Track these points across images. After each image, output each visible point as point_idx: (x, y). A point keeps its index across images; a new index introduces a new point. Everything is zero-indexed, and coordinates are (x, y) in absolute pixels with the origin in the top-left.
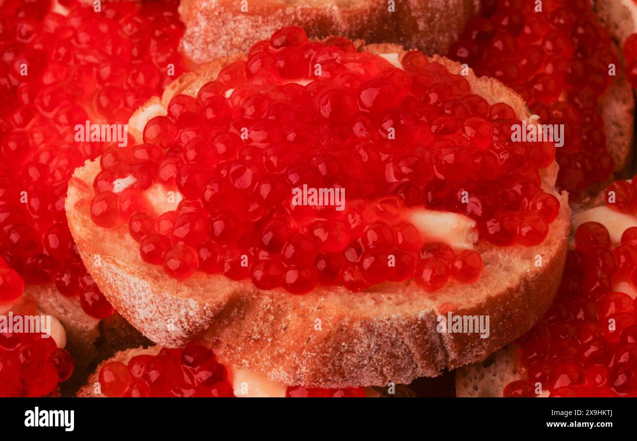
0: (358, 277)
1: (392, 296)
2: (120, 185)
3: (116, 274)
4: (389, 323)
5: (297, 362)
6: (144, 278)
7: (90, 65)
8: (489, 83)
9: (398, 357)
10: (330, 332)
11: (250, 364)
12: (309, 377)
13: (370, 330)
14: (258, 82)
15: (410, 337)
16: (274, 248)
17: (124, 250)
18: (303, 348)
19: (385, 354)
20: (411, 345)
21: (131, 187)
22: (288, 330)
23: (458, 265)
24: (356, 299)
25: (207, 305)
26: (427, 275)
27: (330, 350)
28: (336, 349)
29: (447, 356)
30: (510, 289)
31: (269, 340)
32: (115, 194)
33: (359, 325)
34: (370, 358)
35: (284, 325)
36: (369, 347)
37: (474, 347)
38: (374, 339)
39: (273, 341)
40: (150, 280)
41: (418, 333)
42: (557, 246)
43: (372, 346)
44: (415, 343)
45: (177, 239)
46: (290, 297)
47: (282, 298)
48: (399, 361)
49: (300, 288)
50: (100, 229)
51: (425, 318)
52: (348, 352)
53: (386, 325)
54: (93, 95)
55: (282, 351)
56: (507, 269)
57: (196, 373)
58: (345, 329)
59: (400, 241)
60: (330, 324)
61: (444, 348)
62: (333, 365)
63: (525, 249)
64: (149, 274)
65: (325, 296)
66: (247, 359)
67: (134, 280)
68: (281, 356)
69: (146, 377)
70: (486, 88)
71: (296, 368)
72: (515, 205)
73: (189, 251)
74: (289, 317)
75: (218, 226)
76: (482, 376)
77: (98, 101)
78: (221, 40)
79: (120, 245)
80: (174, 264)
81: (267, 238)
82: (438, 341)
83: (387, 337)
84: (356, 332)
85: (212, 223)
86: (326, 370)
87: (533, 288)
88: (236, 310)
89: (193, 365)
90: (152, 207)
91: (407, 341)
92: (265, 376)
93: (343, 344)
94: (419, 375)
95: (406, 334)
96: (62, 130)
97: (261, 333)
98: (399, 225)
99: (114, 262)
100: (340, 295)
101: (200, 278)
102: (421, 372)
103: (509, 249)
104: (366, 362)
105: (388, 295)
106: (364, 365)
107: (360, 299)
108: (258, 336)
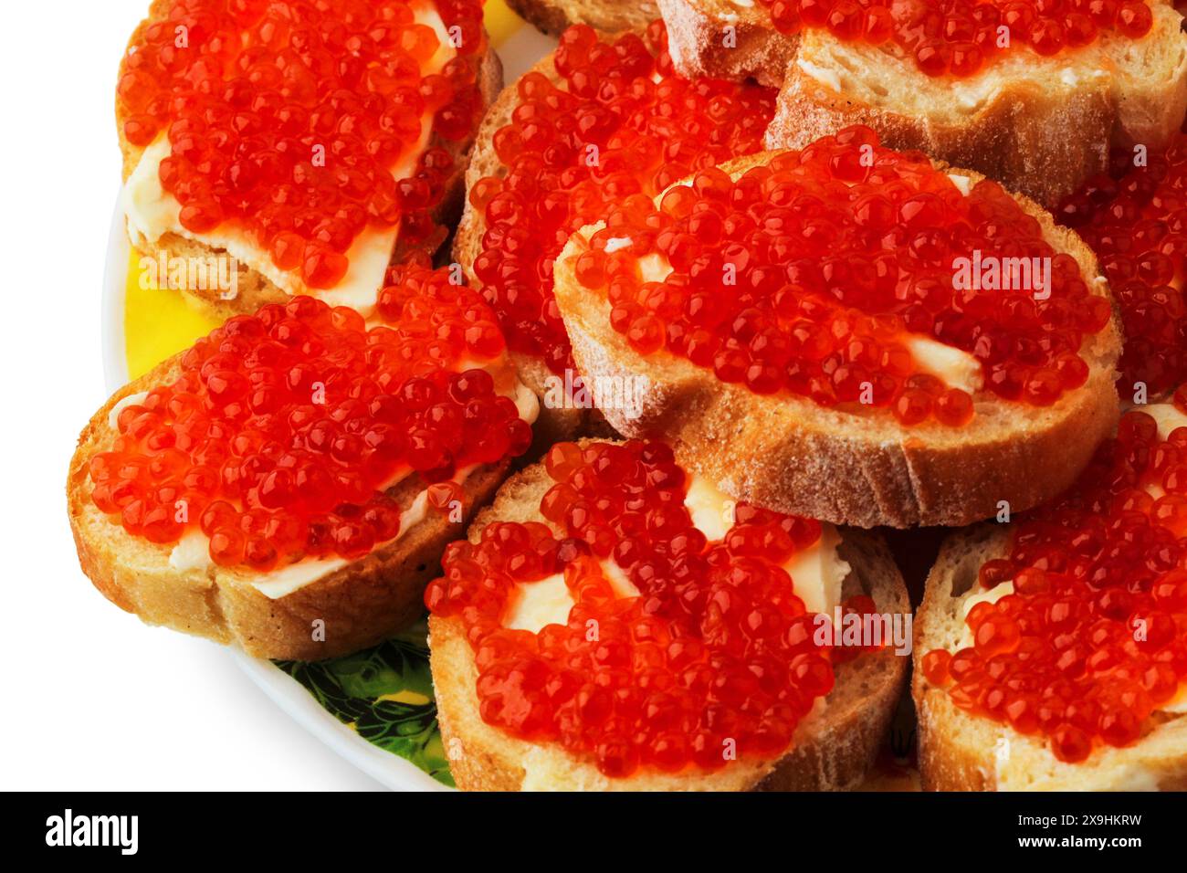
0: (828, 388)
1: (861, 420)
2: (614, 245)
3: (580, 337)
4: (845, 445)
5: (746, 472)
6: (604, 344)
7: (662, 138)
8: (1065, 233)
9: (854, 491)
10: (781, 441)
11: (703, 469)
12: (756, 492)
13: (823, 448)
14: (800, 171)
15: (870, 468)
16: (745, 336)
17: (598, 313)
18: (752, 456)
19: (839, 482)
20: (870, 479)
21: (624, 250)
22: (743, 434)
23: (942, 401)
24: (821, 413)
25: (659, 384)
26: (903, 404)
27: (779, 462)
28: (786, 463)
29: (916, 506)
30: (995, 443)
31: (723, 442)
32: (605, 254)
33: (811, 439)
34: (824, 484)
35: (740, 427)
36: (821, 468)
37: (949, 503)
38: (827, 461)
39: (726, 444)
40: (610, 347)
41: (879, 466)
42: (1068, 413)
43: (824, 468)
44: (874, 475)
45: (650, 309)
46: (750, 396)
47: (743, 396)
48: (856, 496)
49: (763, 387)
50: (582, 289)
51: (889, 450)
52: (798, 469)
53: (842, 446)
54: (655, 173)
55: (734, 457)
56: (1002, 423)
57: (650, 470)
58: (797, 441)
59: (885, 363)
60: (782, 432)
61: (913, 497)
62: (782, 482)
63: (1031, 409)
64: (612, 343)
65: (787, 402)
66: (701, 463)
67: (595, 344)
68: (732, 463)
69: (596, 463)
70: (1060, 238)
71: (744, 479)
72: (1034, 359)
73: (657, 324)
74: (746, 419)
75: (696, 304)
76: (969, 551)
77: (658, 178)
78: (799, 134)
79: (596, 308)
80: (637, 334)
81: (739, 324)
82: (905, 483)
83: (842, 462)
84: (808, 448)
85: (689, 300)
86: (773, 487)
87: (1030, 453)
88: (695, 402)
89: (650, 462)
90: (641, 275)
91: (865, 472)
92: (716, 485)
93: (793, 458)
94: (882, 522)
95: (864, 464)
96: (606, 199)
97: (717, 433)
98: (889, 345)
99: (580, 322)
100: (805, 406)
101: (662, 357)
102: (883, 518)
103: (1014, 404)
104: (817, 487)
105: (856, 418)
106: (815, 492)
107: (824, 414)
108: (711, 436)
